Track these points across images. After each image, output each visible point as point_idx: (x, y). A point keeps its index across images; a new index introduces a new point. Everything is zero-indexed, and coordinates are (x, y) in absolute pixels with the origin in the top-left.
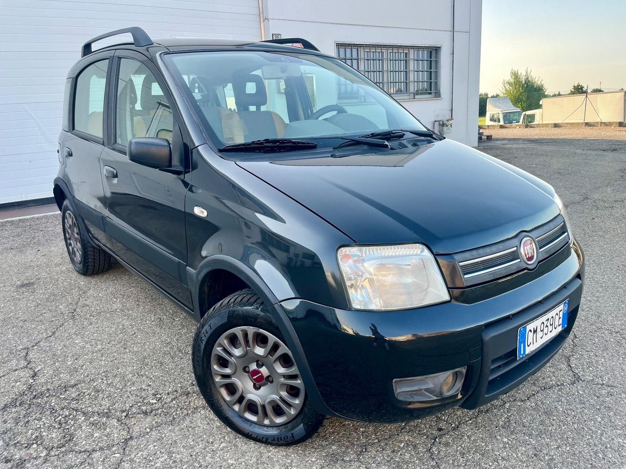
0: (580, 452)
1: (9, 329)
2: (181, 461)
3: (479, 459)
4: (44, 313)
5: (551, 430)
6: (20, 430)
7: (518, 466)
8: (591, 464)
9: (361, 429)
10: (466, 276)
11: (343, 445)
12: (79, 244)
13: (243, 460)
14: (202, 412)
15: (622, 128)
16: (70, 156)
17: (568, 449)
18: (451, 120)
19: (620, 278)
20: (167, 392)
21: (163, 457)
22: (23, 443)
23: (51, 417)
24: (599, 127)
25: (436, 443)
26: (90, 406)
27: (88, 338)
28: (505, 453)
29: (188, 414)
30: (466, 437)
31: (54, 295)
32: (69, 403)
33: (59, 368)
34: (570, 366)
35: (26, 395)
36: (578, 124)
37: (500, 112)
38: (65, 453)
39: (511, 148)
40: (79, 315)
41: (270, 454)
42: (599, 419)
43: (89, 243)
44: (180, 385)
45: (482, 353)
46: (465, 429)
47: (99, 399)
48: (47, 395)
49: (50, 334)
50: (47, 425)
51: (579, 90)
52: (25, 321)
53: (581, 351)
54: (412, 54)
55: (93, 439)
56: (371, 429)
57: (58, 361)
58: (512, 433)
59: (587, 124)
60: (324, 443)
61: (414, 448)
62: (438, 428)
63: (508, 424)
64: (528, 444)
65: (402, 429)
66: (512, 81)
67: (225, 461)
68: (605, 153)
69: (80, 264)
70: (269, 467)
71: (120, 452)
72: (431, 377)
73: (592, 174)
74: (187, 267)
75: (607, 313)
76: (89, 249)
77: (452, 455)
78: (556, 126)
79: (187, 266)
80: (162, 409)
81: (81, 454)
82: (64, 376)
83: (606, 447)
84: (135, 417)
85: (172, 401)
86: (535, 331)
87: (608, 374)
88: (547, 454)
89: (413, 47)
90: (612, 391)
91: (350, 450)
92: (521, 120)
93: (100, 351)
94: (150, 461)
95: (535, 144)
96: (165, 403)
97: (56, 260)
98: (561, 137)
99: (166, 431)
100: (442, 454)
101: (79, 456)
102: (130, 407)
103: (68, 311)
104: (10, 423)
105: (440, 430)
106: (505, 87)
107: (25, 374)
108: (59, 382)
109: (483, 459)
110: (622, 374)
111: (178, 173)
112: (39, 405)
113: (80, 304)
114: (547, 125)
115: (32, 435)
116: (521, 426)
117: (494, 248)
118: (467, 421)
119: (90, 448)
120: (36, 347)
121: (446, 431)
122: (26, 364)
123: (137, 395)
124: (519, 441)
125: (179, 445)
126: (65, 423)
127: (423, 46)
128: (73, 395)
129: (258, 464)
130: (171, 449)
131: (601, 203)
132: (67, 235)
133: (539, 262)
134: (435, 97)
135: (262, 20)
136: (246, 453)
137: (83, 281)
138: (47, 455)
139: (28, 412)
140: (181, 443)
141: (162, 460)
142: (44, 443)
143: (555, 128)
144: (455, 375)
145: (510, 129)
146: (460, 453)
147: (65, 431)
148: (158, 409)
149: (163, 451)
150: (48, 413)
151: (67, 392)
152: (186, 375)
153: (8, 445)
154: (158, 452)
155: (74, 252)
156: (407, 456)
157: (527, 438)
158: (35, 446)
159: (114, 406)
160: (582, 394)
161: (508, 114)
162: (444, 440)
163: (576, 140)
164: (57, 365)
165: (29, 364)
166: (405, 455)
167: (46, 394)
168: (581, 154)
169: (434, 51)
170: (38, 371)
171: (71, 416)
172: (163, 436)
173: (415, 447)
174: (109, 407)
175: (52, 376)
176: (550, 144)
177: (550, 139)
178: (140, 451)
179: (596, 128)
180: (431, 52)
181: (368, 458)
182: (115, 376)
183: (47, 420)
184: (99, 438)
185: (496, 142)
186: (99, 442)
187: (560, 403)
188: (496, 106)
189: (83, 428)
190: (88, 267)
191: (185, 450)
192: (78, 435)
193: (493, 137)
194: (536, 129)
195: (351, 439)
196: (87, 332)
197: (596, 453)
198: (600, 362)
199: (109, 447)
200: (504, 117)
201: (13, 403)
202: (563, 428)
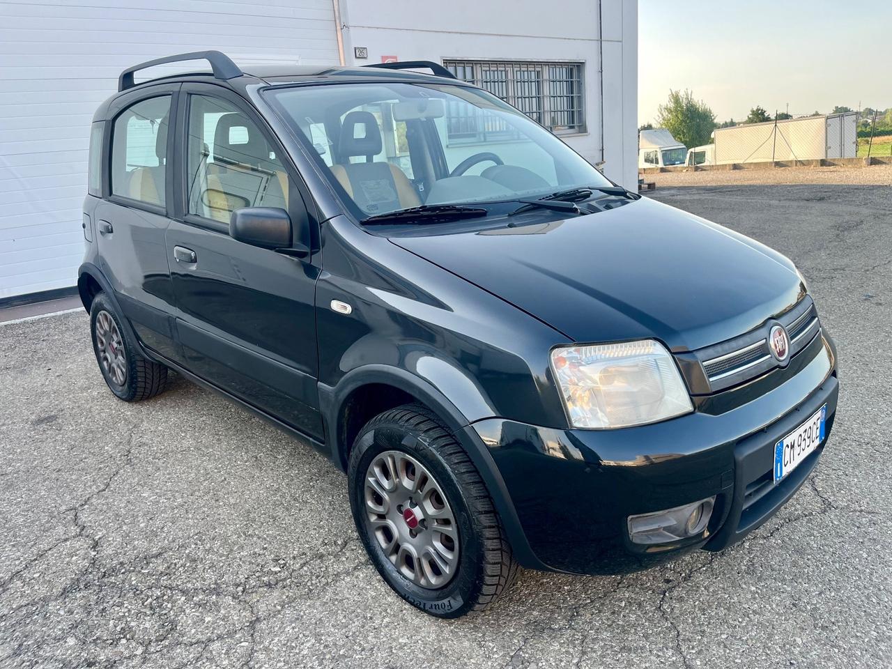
0: (848, 598)
1: (38, 483)
2: (335, 645)
3: (725, 615)
4: (85, 458)
5: (808, 573)
6: (96, 622)
7: (774, 620)
8: (865, 611)
9: (566, 588)
10: (711, 379)
11: (547, 609)
12: (120, 357)
13: (419, 637)
14: (348, 579)
15: (825, 167)
16: (109, 232)
17: (833, 594)
18: (602, 163)
19: (859, 372)
20: (291, 556)
21: (309, 641)
22: (105, 638)
23: (136, 600)
24: (794, 167)
25: (665, 599)
26: (189, 581)
27: (161, 489)
28: (756, 605)
29: (327, 583)
30: (703, 589)
31: (92, 432)
32: (158, 580)
33: (130, 532)
34: (816, 490)
35: (91, 573)
36: (765, 164)
37: (658, 150)
38: (170, 647)
39: (683, 200)
40: (136, 457)
41: (452, 628)
42: (865, 556)
43: (139, 355)
44: (307, 546)
45: (734, 477)
46: (699, 578)
47: (200, 571)
48: (123, 571)
49: (102, 487)
50: (133, 611)
51: (759, 117)
52: (59, 470)
53: (826, 470)
54: (546, 73)
55: (205, 625)
56: (578, 586)
57: (125, 524)
58: (760, 579)
59: (778, 164)
60: (521, 609)
61: (640, 607)
62: (665, 580)
63: (752, 568)
64: (783, 592)
65: (619, 584)
66: (672, 105)
67: (394, 640)
68: (810, 204)
69: (123, 385)
70: (455, 644)
71: (248, 640)
72: (674, 511)
73: (797, 233)
74: (319, 383)
75: (850, 419)
76: (139, 363)
77: (689, 612)
78: (736, 167)
79: (318, 381)
80: (290, 578)
81: (193, 646)
82: (141, 544)
83: (879, 590)
84: (256, 592)
85: (302, 567)
86: (792, 447)
87: (866, 497)
88: (808, 604)
89: (547, 63)
90: (875, 518)
91: (556, 615)
92: (687, 161)
93: (182, 506)
94: (293, 648)
95: (714, 194)
96: (293, 570)
97: (79, 381)
98: (746, 183)
99: (304, 606)
100: (677, 612)
101: (192, 650)
102: (246, 578)
103: (119, 452)
104: (77, 613)
105: (668, 581)
106: (662, 115)
107: (81, 544)
108: (135, 552)
109: (729, 614)
110: (883, 496)
111: (301, 255)
112: (113, 585)
113: (133, 443)
114: (724, 166)
115: (115, 627)
116: (770, 570)
117: (741, 342)
118: (700, 568)
119: (204, 638)
120: (86, 506)
121: (676, 583)
122: (78, 530)
123: (251, 563)
124: (771, 590)
125: (327, 624)
126: (160, 607)
127: (561, 61)
128: (161, 568)
129: (439, 641)
130: (318, 631)
131: (815, 273)
132: (99, 345)
133: (791, 358)
134: (580, 132)
135: (339, 28)
136: (420, 628)
137: (128, 410)
138: (144, 652)
139: (101, 596)
140: (329, 621)
141: (309, 645)
142: (136, 636)
143: (734, 171)
144: (701, 507)
145: (675, 174)
146: (699, 610)
147: (163, 617)
148: (285, 579)
149: (307, 633)
150: (131, 595)
151: (151, 565)
152: (313, 532)
153: (84, 643)
154: (301, 636)
155: (112, 370)
156: (633, 617)
157: (780, 584)
158: (124, 641)
159: (223, 579)
160: (838, 525)
161: (669, 152)
162: (675, 593)
163: (767, 186)
164: (124, 528)
165: (83, 530)
166: (630, 617)
167: (119, 570)
168: (777, 206)
169: (575, 69)
170: (100, 538)
171: (165, 597)
172: (302, 613)
173: (640, 605)
174: (216, 581)
175: (122, 544)
176: (734, 193)
177: (733, 186)
178: (276, 635)
179: (789, 168)
180: (571, 69)
181: (583, 624)
182: (213, 539)
183: (131, 605)
184: (212, 624)
185: (662, 192)
186: (214, 629)
187: (813, 537)
188: (653, 142)
189: (187, 611)
190: (136, 389)
191: (337, 631)
192: (183, 621)
193: (657, 185)
194: (708, 172)
195: (555, 601)
196: (156, 480)
197: (868, 597)
198: (853, 483)
199: (231, 634)
200: (663, 157)
201: (74, 586)
202: (822, 568)
